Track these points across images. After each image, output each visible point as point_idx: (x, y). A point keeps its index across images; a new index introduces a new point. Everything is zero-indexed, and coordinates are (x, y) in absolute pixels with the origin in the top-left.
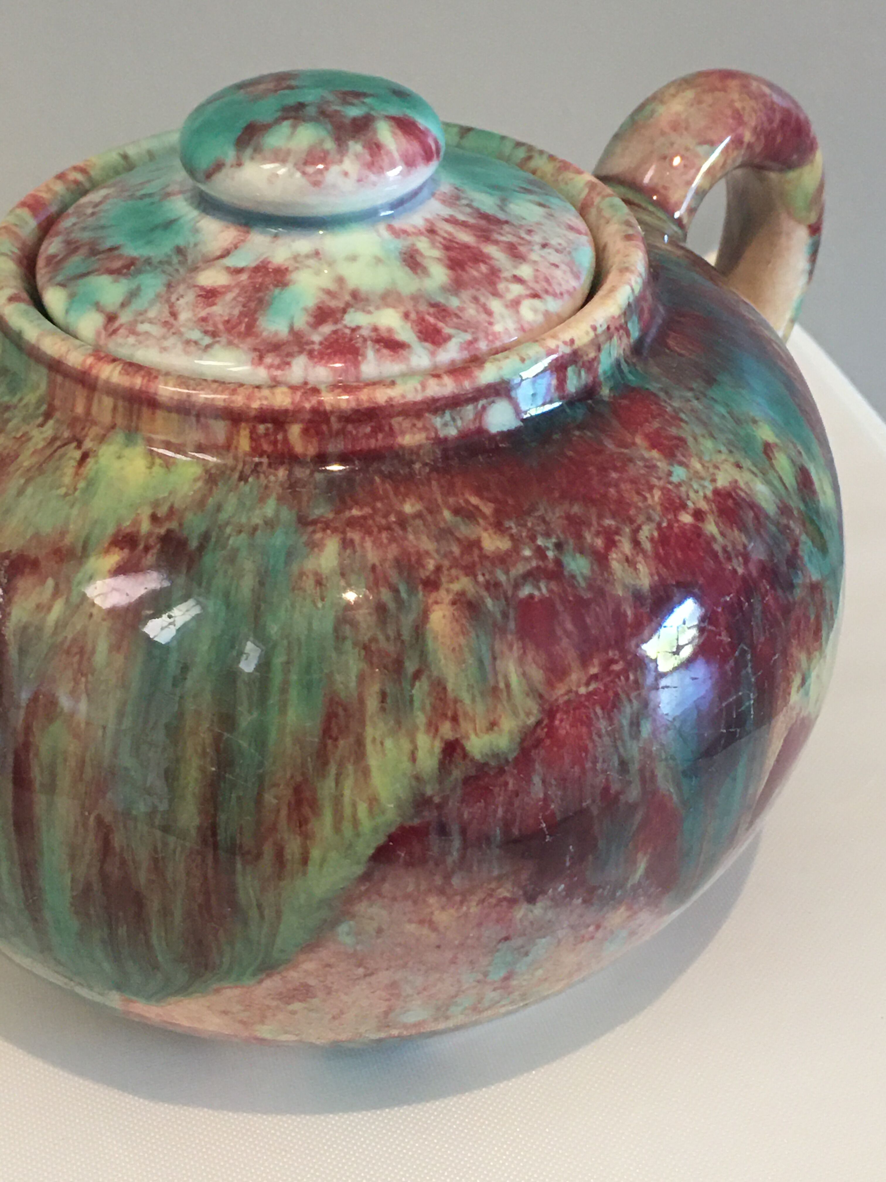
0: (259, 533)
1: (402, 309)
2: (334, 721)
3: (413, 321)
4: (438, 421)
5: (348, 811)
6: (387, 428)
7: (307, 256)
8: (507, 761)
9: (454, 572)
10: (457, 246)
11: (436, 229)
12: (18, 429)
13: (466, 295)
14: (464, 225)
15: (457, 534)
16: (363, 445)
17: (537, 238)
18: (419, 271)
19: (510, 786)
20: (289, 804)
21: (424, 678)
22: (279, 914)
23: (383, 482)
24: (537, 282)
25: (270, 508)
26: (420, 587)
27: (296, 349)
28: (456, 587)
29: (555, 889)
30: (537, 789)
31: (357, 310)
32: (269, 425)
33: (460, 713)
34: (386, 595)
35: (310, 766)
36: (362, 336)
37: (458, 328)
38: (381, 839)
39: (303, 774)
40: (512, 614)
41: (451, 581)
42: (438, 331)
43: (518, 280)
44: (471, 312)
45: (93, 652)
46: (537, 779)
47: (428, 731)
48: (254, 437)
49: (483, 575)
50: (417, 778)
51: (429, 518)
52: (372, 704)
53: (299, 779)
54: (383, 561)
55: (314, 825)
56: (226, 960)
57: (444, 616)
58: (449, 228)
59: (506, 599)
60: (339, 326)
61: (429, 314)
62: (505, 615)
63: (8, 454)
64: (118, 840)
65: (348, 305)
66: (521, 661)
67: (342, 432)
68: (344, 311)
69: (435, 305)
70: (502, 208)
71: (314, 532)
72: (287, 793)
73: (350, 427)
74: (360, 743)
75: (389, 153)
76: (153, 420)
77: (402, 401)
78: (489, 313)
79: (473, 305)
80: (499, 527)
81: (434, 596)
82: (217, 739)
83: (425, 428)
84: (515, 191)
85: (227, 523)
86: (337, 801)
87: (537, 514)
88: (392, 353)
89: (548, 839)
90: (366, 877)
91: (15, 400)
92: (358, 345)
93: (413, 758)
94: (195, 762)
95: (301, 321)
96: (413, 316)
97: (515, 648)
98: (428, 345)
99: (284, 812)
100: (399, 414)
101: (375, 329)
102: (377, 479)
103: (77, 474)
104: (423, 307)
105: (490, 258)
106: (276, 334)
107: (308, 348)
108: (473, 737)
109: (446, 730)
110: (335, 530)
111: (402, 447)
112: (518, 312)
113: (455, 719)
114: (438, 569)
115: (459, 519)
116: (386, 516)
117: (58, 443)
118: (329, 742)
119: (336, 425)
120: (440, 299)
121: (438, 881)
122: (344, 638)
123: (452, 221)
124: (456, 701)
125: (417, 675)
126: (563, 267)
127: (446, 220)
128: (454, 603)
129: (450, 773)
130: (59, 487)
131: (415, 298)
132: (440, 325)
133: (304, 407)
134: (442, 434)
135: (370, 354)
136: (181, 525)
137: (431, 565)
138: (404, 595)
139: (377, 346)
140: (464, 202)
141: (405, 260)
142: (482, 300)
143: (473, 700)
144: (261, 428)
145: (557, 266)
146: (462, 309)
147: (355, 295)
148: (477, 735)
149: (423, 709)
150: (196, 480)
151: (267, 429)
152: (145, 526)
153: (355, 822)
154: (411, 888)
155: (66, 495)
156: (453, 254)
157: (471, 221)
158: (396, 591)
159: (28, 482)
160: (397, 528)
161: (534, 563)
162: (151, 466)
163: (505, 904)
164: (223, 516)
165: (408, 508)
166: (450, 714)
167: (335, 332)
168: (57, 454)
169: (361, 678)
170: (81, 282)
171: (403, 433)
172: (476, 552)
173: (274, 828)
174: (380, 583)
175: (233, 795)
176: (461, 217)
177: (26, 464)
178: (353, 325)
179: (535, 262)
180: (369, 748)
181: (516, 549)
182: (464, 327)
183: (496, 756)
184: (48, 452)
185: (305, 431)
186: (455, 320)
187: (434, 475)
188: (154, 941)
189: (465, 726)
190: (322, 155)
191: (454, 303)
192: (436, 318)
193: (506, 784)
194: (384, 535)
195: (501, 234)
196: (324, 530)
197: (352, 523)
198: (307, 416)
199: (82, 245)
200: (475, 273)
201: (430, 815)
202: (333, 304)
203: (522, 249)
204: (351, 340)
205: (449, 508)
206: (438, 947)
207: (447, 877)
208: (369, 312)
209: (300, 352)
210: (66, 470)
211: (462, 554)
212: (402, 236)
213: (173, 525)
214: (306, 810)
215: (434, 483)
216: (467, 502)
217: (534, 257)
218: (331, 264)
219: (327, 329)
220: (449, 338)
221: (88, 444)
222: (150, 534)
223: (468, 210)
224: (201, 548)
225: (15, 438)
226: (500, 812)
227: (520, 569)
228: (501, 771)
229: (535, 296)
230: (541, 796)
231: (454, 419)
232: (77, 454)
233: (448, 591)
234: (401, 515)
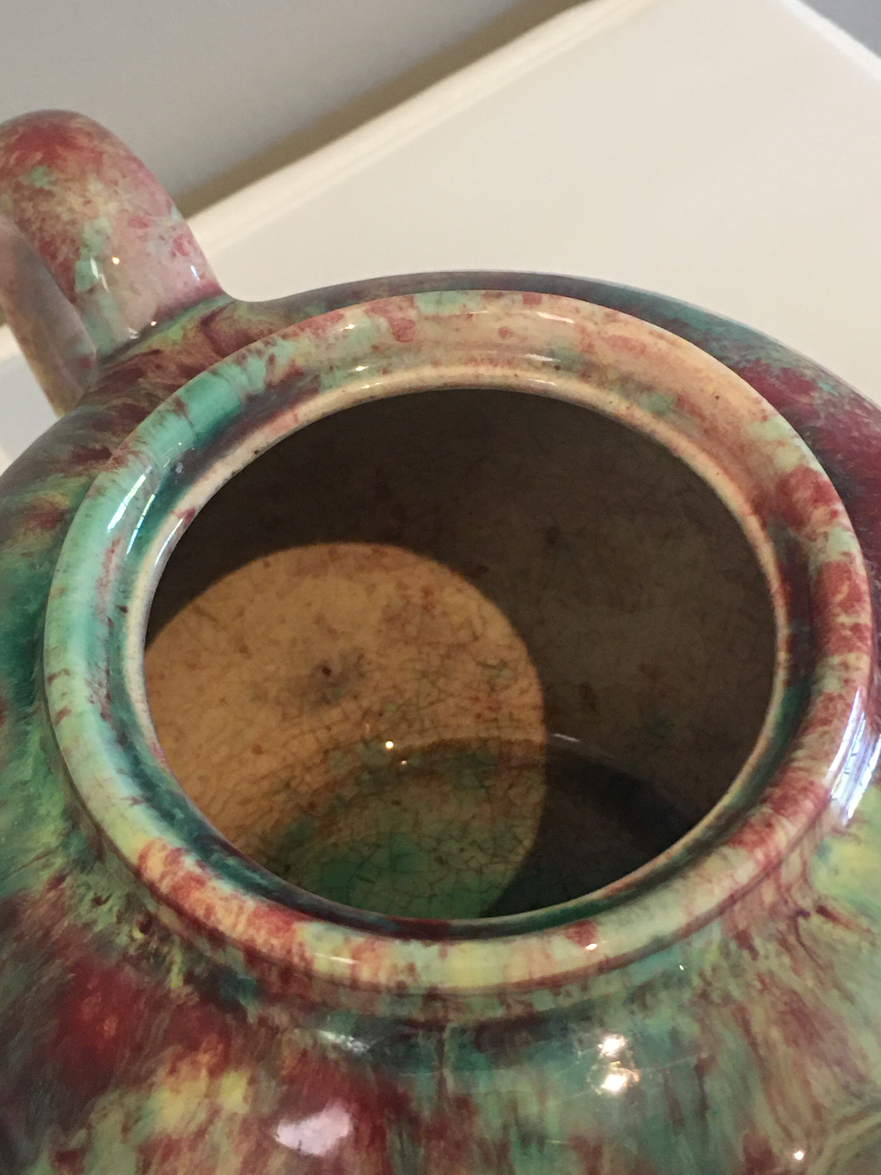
12: (749, 985)
63: (786, 1004)
91: (696, 981)
103: (847, 926)
117: (792, 939)
130: (859, 949)
155: (873, 944)
159: (837, 986)
162: (858, 840)
168: (807, 942)
184: (801, 953)
210: (836, 937)
221: (806, 904)
232: (816, 920)
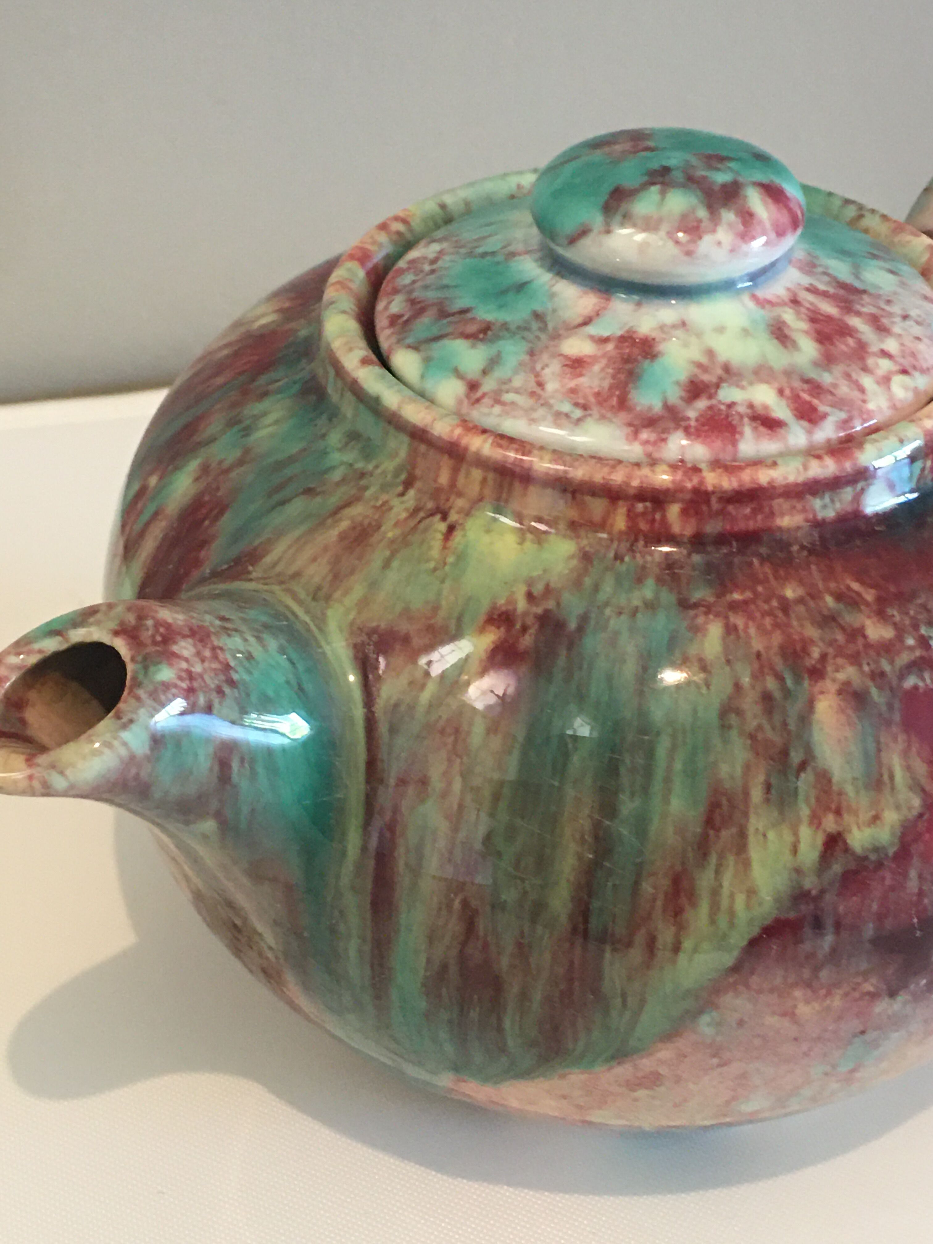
0: (639, 615)
1: (776, 385)
2: (718, 811)
3: (788, 398)
4: (817, 503)
5: (725, 903)
6: (767, 510)
7: (674, 327)
8: (886, 855)
9: (840, 661)
10: (821, 318)
11: (799, 299)
12: (377, 499)
13: (838, 369)
14: (825, 294)
15: (842, 622)
16: (741, 526)
17: (896, 309)
18: (789, 345)
19: (888, 882)
20: (666, 894)
21: (809, 769)
22: (643, 1002)
23: (762, 564)
24: (904, 357)
25: (648, 590)
26: (806, 676)
27: (672, 425)
28: (841, 676)
29: (918, 984)
30: (913, 884)
31: (730, 385)
32: (648, 504)
33: (844, 804)
34: (771, 684)
35: (690, 855)
36: (739, 413)
37: (833, 405)
38: (756, 931)
39: (683, 863)
40: (897, 705)
41: (837, 671)
42: (814, 409)
43: (885, 354)
44: (844, 389)
45: (469, 733)
46: (913, 874)
47: (811, 823)
48: (631, 516)
49: (868, 664)
50: (798, 871)
51: (812, 604)
52: (757, 794)
53: (678, 868)
54: (768, 648)
55: (689, 914)
56: (581, 1045)
57: (830, 706)
58: (810, 297)
59: (891, 689)
60: (714, 402)
61: (803, 390)
62: (890, 706)
63: (370, 524)
64: (481, 925)
65: (721, 380)
66: (905, 754)
67: (722, 512)
68: (718, 386)
69: (807, 381)
70: (857, 276)
71: (696, 616)
72: (665, 883)
73: (730, 508)
74: (742, 834)
75: (760, 222)
76: (524, 495)
77: (784, 483)
78: (862, 390)
79: (846, 382)
80: (881, 615)
81: (820, 684)
82: (597, 826)
83: (804, 510)
84: (864, 257)
85: (607, 604)
86: (715, 893)
87: (919, 601)
88: (770, 432)
89: (918, 934)
90: (736, 969)
91: (370, 467)
92: (734, 422)
93: (795, 850)
94: (572, 847)
95: (675, 395)
96: (787, 392)
97: (900, 739)
98: (805, 424)
99: (659, 903)
100: (781, 495)
101: (751, 406)
102: (756, 561)
103: (444, 548)
104: (797, 384)
105: (857, 331)
106: (650, 408)
107: (683, 424)
108: (855, 830)
109: (830, 823)
110: (717, 615)
111: (780, 529)
112: (889, 388)
113: (838, 812)
114: (824, 657)
115: (841, 606)
116: (767, 601)
117: (422, 514)
118: (712, 832)
119: (715, 505)
120: (813, 374)
121: (806, 973)
122: (730, 727)
123: (812, 290)
124: (840, 793)
125: (803, 766)
126: (926, 340)
127: (807, 290)
128: (840, 692)
129: (829, 867)
130: (428, 561)
131: (788, 373)
132: (815, 402)
133: (685, 487)
134: (820, 515)
135: (747, 430)
136: (558, 604)
137: (816, 653)
138: (789, 682)
139: (754, 424)
140: (820, 270)
141: (773, 333)
142: (854, 376)
143: (857, 792)
144: (640, 507)
145: (918, 339)
146: (835, 386)
147: (727, 368)
148: (859, 828)
149: (807, 801)
150: (572, 557)
151: (646, 508)
152: (522, 605)
153: (732, 913)
154: (778, 981)
155: (435, 570)
156: (818, 326)
157: (832, 290)
158: (780, 679)
159: (394, 554)
160: (780, 614)
161: (918, 653)
162: (522, 542)
163: (867, 997)
164: (602, 597)
165: (790, 593)
166: (833, 806)
167: (710, 408)
168: (422, 525)
169: (747, 767)
170: (436, 345)
171: (782, 515)
172: (860, 641)
173: (649, 916)
174: (766, 670)
175: (610, 884)
176: (822, 287)
177: (390, 535)
178: (728, 400)
179: (900, 335)
180: (753, 840)
181: (900, 637)
182: (840, 404)
183: (876, 849)
184: (412, 523)
185: (684, 512)
186: (830, 397)
187: (813, 559)
188: (507, 1024)
189: (848, 818)
190: (695, 224)
191: (826, 378)
192: (811, 395)
193: (883, 879)
194: (768, 621)
195: (863, 306)
196: (707, 613)
197: (734, 606)
198: (688, 496)
199: (429, 306)
200: (843, 347)
201: (806, 909)
202: (706, 378)
203: (885, 321)
204: (727, 416)
205: (832, 594)
206: (796, 1039)
207: (816, 970)
208: (743, 388)
209: (677, 427)
210: (433, 543)
211: (848, 641)
212: (767, 306)
213: (550, 604)
214: (683, 900)
215: (813, 567)
216: (849, 588)
217: (896, 329)
218: (699, 335)
219: (702, 404)
220: (824, 416)
221: (453, 517)
222: (526, 614)
223: (826, 279)
224: (581, 629)
225: (375, 507)
226: (875, 907)
227: (904, 658)
228: (880, 865)
229: (904, 372)
230: (916, 890)
231: (832, 501)
232: (443, 527)
233: (834, 680)
234: (783, 600)
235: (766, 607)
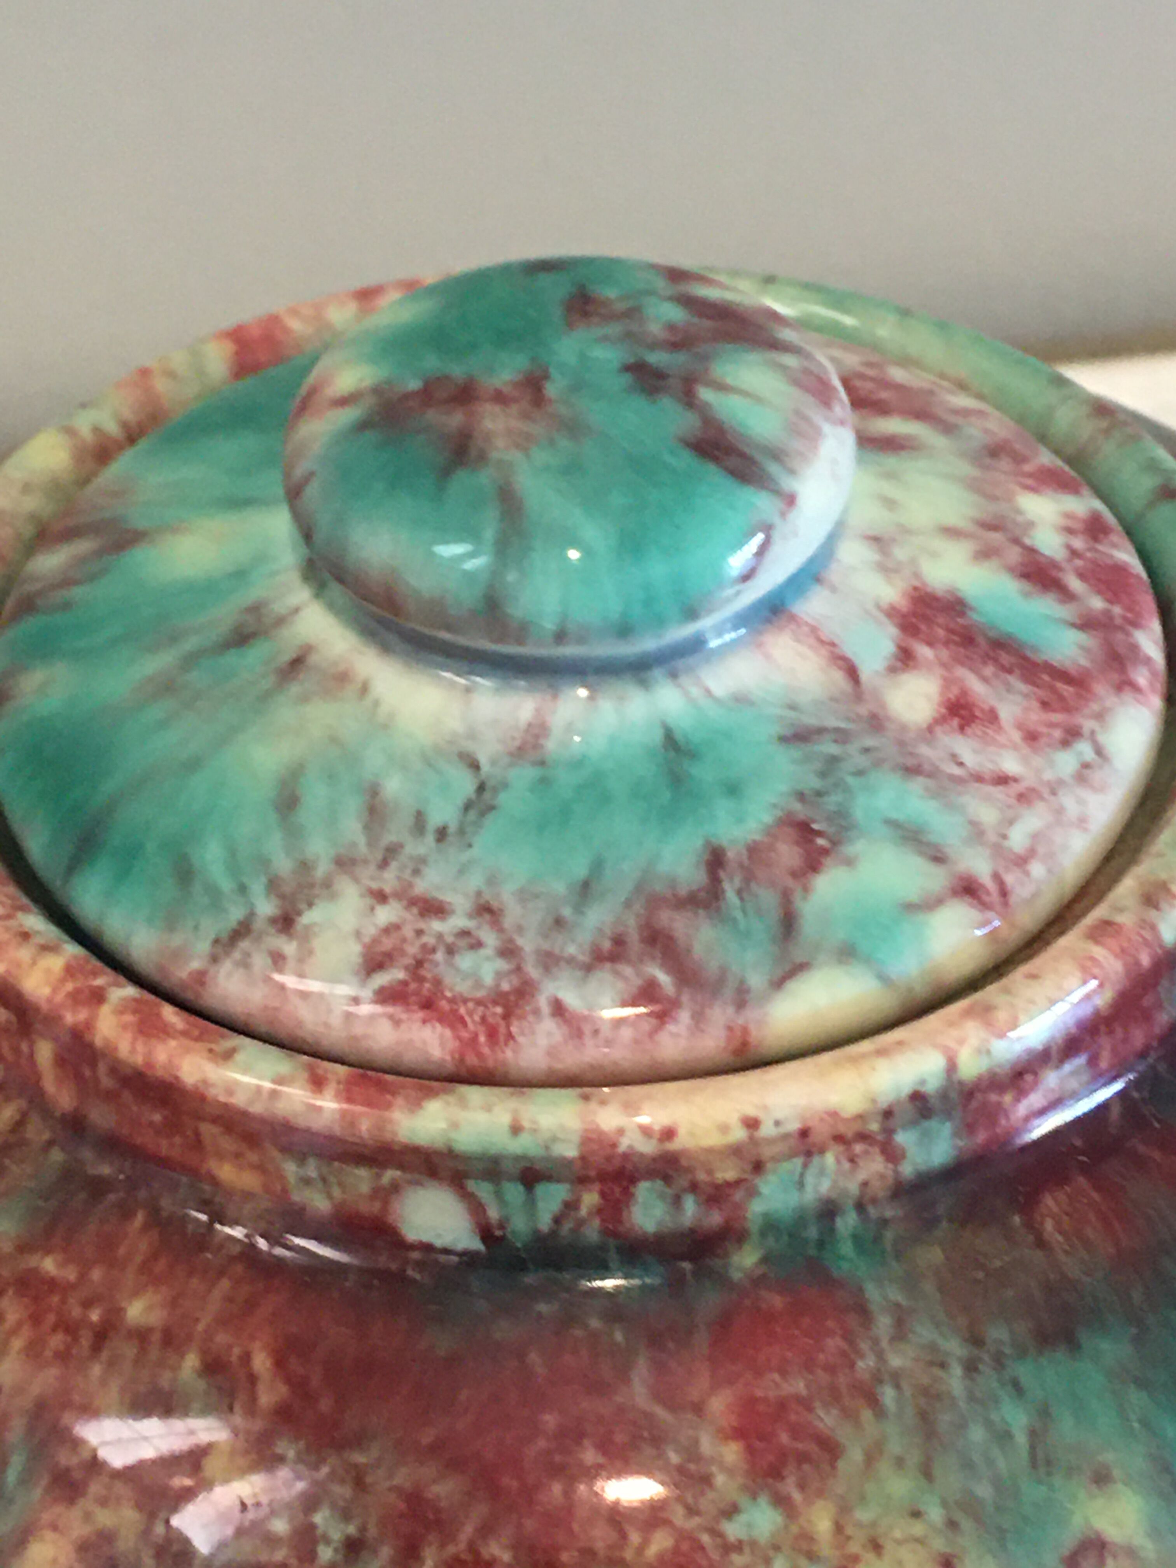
4: (290, 1169)
6: (190, 1133)
16: (145, 1139)
23: (144, 1231)
26: (44, 1481)
28: (105, 1518)
32: (13, 1017)
41: (103, 1502)
51: (154, 1352)
54: (19, 1390)
57: (55, 1561)
67: (114, 1098)
73: (127, 1096)
77: (222, 1099)
81: (57, 1511)
83: (260, 1168)
100: (215, 1120)
102: (140, 1218)
111: (213, 1179)
116: (87, 1304)
119: (105, 1080)
128: (84, 1546)
133: (64, 1019)
134: (296, 1198)
138: (12, 1475)
151: (10, 1021)
160: (86, 1339)
165: (138, 1309)
171: (219, 1157)
185: (59, 1062)
187: (239, 1269)
197: (27, 1283)
198: (65, 1037)
205: (204, 1352)
215: (224, 1284)
216: (246, 1358)
231: (325, 1179)
233: (88, 1517)
234: (114, 1315)
235: (76, 1312)
